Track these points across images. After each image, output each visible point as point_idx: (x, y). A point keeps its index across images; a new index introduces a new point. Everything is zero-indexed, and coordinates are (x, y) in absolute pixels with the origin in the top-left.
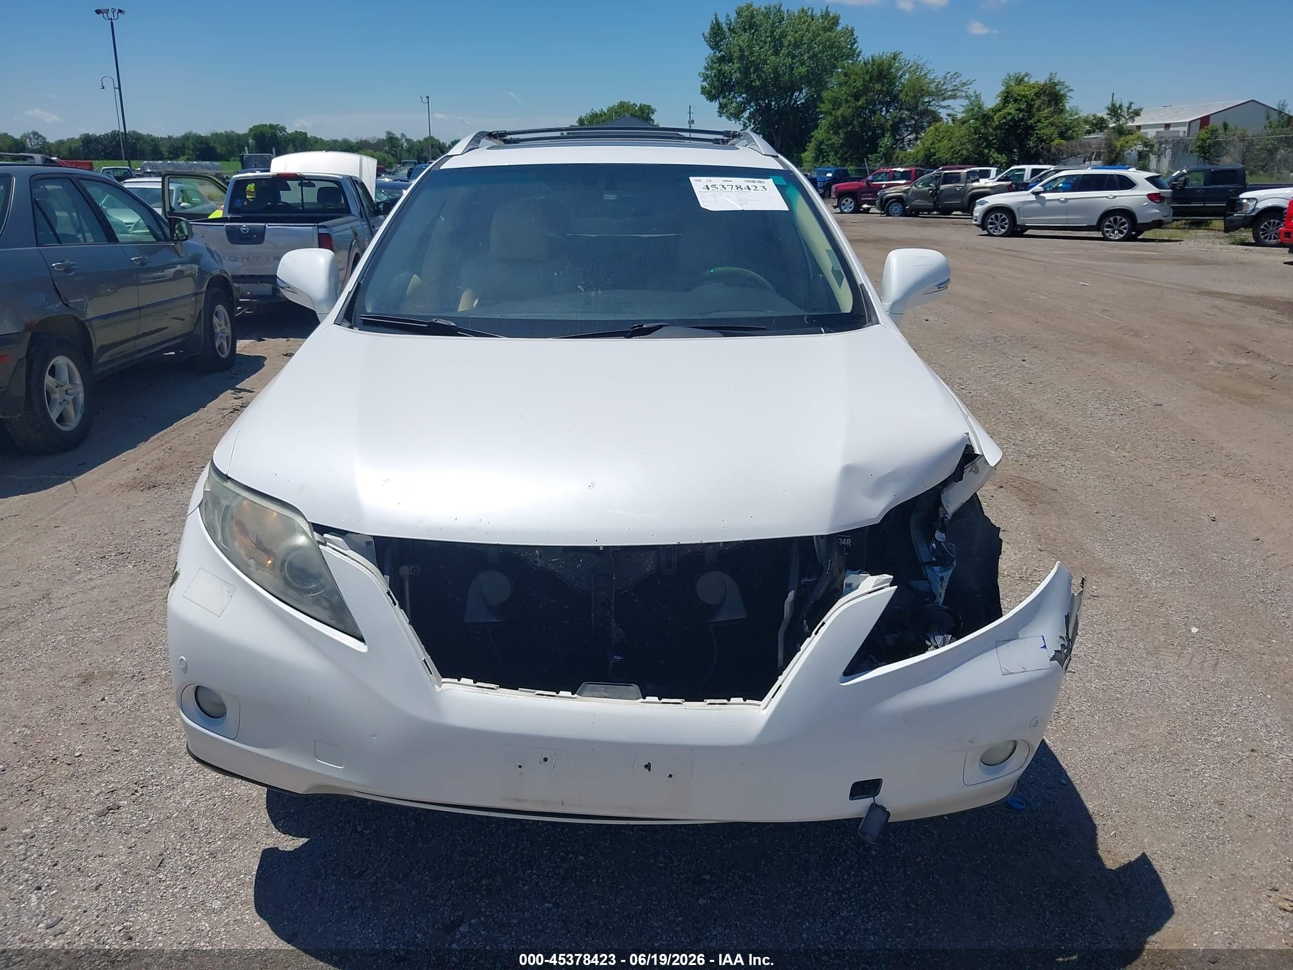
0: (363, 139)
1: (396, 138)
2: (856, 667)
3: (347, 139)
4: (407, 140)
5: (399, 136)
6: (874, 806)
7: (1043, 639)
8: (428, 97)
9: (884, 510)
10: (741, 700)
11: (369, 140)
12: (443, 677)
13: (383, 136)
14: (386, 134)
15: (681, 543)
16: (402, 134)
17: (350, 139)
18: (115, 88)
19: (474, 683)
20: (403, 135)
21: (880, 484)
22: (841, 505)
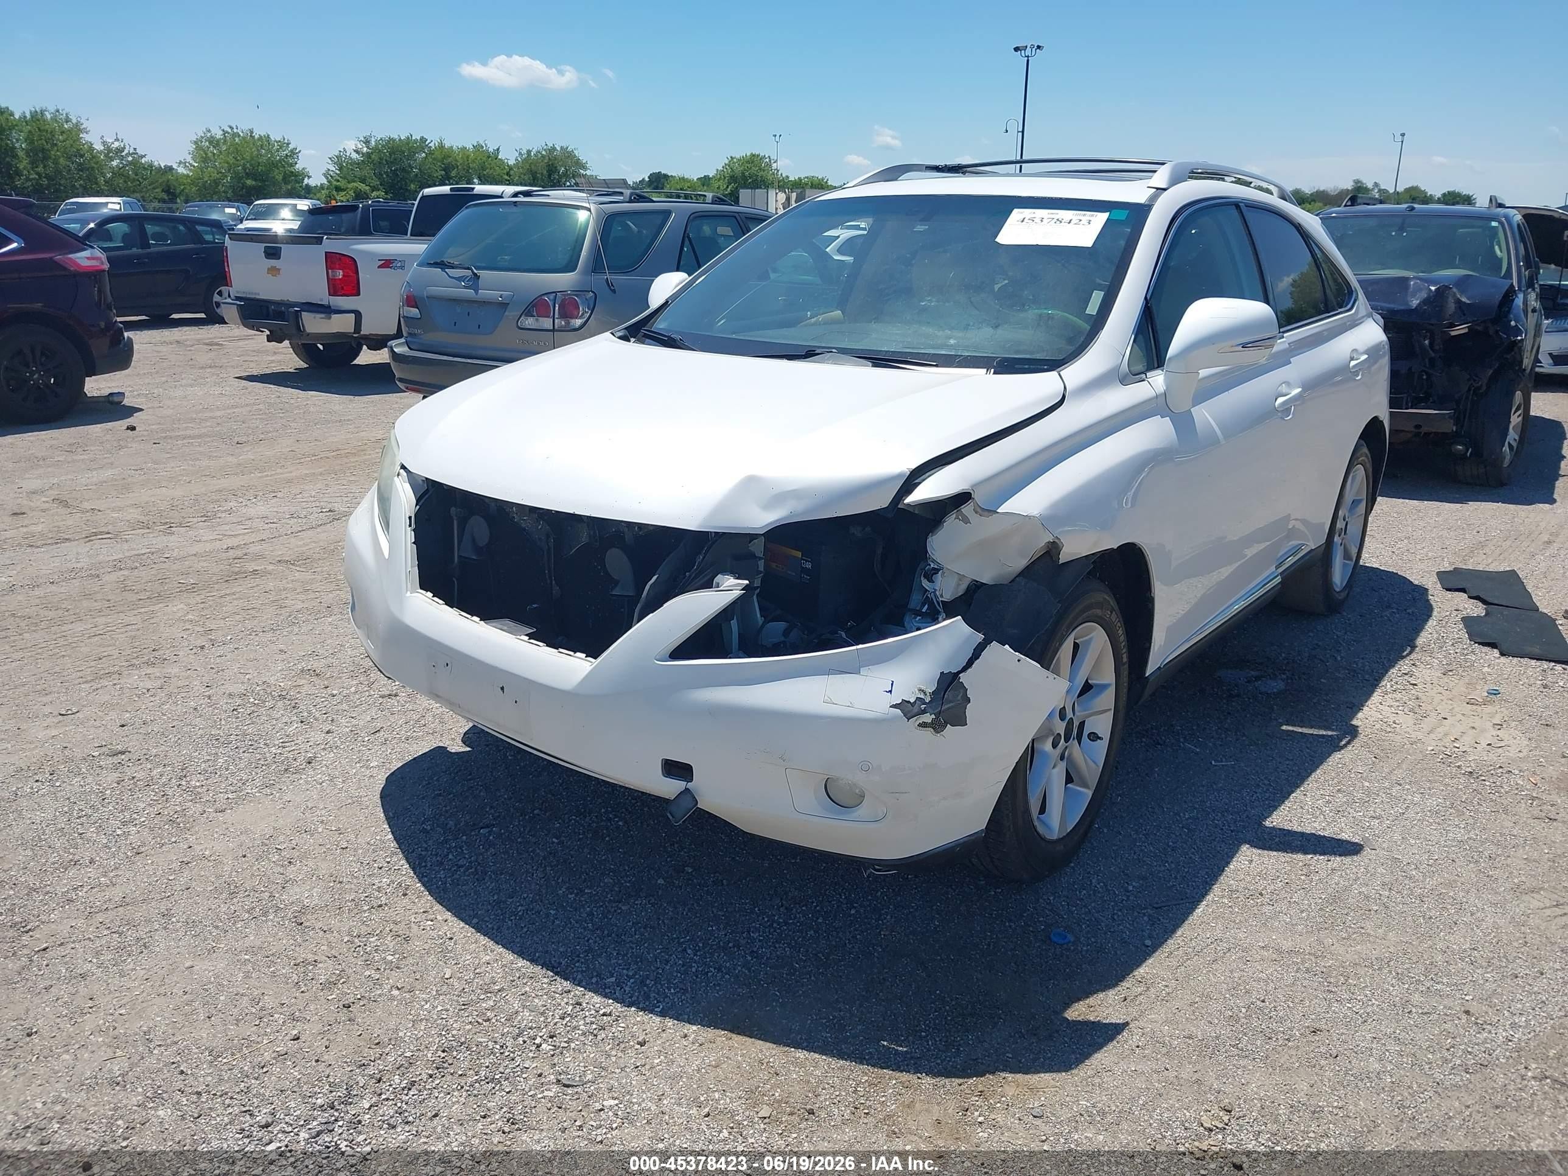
0: (1322, 189)
1: (1366, 188)
2: (681, 652)
3: (1300, 190)
4: (1380, 190)
5: (1370, 185)
6: (687, 790)
7: (892, 684)
8: (1403, 135)
9: (771, 523)
10: (583, 655)
11: (1329, 190)
12: (421, 589)
13: (1349, 185)
14: (1352, 184)
15: (576, 513)
16: (1375, 183)
17: (1303, 189)
18: (1018, 132)
19: (433, 597)
20: (1376, 185)
21: (780, 498)
22: (722, 507)
